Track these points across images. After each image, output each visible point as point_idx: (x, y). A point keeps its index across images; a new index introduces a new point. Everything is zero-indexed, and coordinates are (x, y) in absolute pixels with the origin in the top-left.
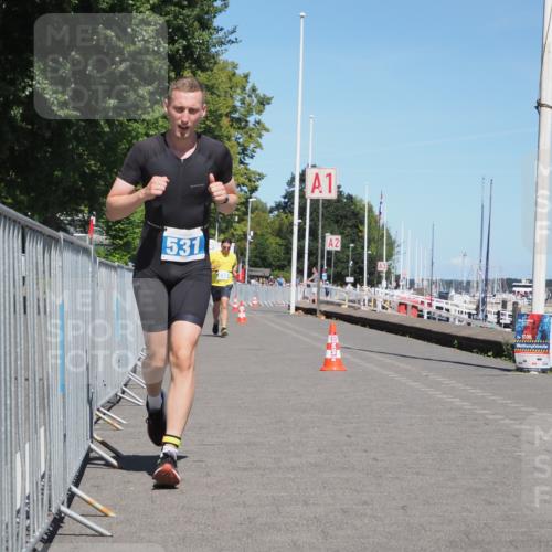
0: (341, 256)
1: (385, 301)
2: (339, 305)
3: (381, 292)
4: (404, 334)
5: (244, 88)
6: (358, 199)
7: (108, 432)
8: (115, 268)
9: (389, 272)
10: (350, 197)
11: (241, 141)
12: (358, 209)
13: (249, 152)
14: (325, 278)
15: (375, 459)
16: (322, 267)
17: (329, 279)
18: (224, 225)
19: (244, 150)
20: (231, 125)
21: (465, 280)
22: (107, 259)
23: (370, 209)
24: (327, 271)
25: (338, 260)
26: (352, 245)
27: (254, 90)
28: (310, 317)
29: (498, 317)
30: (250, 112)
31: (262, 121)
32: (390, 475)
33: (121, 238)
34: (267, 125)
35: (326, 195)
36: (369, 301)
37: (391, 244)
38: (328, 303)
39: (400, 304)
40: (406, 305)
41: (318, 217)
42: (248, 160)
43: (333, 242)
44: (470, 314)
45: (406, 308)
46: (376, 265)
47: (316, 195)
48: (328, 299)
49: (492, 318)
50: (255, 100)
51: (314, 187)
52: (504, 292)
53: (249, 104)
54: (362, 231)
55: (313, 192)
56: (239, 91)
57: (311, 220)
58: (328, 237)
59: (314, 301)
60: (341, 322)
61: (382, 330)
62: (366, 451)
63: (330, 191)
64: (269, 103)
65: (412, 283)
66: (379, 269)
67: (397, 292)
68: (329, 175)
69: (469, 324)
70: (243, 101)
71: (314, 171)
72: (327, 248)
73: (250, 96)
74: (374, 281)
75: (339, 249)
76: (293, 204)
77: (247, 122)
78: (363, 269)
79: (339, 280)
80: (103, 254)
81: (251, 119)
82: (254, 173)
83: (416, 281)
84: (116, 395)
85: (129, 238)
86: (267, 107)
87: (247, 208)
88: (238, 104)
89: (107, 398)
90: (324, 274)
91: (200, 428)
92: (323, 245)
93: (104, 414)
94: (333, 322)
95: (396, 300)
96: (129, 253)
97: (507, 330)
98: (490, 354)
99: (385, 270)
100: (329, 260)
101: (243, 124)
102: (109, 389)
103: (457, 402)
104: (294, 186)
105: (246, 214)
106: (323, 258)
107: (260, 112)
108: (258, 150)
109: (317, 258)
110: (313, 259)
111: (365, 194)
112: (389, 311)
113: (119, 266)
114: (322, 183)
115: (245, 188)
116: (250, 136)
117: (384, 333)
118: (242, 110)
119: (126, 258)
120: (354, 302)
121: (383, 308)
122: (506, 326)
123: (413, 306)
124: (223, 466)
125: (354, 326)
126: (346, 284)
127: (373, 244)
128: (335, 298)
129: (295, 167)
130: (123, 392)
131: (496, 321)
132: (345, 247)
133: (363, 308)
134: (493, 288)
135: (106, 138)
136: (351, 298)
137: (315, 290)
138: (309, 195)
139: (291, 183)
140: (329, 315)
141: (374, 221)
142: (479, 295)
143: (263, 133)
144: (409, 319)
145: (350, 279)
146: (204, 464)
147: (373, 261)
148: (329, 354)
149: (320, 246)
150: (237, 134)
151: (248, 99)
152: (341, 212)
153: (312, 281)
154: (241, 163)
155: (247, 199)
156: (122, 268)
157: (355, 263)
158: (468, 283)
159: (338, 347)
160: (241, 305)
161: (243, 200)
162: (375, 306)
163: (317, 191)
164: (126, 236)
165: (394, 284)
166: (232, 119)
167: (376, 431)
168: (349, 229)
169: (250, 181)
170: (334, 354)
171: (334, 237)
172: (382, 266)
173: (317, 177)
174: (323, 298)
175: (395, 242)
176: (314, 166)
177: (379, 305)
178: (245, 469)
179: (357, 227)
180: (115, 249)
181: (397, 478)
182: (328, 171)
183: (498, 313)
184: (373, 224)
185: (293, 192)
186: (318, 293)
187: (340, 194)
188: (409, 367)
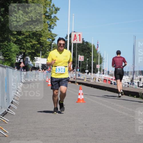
0: (84, 63)
1: (99, 79)
2: (83, 80)
3: (98, 75)
4: (105, 90)
5: (50, 5)
6: (90, 43)
7: (3, 124)
8: (5, 67)
9: (100, 69)
10: (87, 43)
11: (49, 23)
12: (89, 46)
13: (52, 27)
14: (78, 70)
15: (95, 133)
16: (77, 67)
17: (80, 71)
18: (43, 52)
19: (50, 26)
20: (46, 18)
21: (127, 71)
22: (3, 64)
23: (94, 47)
24: (79, 68)
25: (83, 64)
26: (88, 59)
27: (54, 6)
28: (73, 84)
29: (138, 84)
30: (52, 13)
31: (56, 16)
32: (100, 139)
33: (7, 57)
34: (58, 18)
35: (78, 42)
36: (94, 78)
37: (101, 59)
38: (79, 79)
39: (104, 79)
40: (106, 80)
41: (76, 49)
42: (51, 30)
43: (81, 58)
44: (128, 83)
45: (106, 81)
46: (96, 66)
47: (75, 42)
48: (79, 78)
49: (136, 84)
50: (54, 9)
51: (74, 39)
52: (140, 75)
53: (52, 10)
54: (91, 54)
55: (74, 41)
56: (48, 6)
57: (73, 50)
58: (79, 56)
59: (74, 79)
60: (84, 86)
61: (98, 89)
62: (92, 130)
63: (80, 41)
64: (59, 10)
65: (108, 72)
66: (97, 67)
67: (103, 75)
68: (80, 35)
69: (128, 86)
70: (50, 10)
71: (75, 33)
72: (79, 60)
73: (52, 8)
74: (95, 71)
75: (83, 60)
76: (67, 45)
77: (51, 16)
78: (91, 67)
79: (83, 71)
80: (1, 63)
81: (53, 16)
82: (53, 34)
83: (110, 71)
84: (6, 111)
85: (10, 57)
86: (58, 11)
87: (51, 46)
88: (48, 10)
89: (2, 112)
90: (78, 69)
91: (34, 122)
92: (78, 59)
93: (1, 118)
94: (81, 86)
95: (103, 78)
96: (10, 62)
97: (141, 88)
98: (135, 97)
99: (99, 68)
100: (80, 64)
101: (50, 17)
102: (3, 109)
103: (124, 113)
104: (67, 39)
105: (51, 48)
106: (77, 64)
107: (56, 13)
108: (55, 26)
109: (75, 64)
110: (74, 64)
111: (92, 41)
112: (100, 82)
113: (6, 67)
114: (77, 38)
115: (50, 39)
116: (52, 22)
117: (99, 90)
118: (50, 12)
119: (9, 64)
120: (88, 79)
121: (99, 81)
122: (141, 87)
123: (109, 80)
124: (42, 136)
125: (88, 87)
126: (86, 72)
127: (95, 59)
128: (82, 78)
129: (68, 32)
130: (8, 110)
131: (137, 85)
132: (85, 60)
133: (91, 81)
134: (136, 74)
135: (2, 22)
136: (87, 77)
137: (75, 75)
138: (73, 42)
139: (66, 37)
140: (79, 83)
141: (95, 51)
142: (131, 76)
143: (57, 20)
144: (107, 85)
145: (87, 71)
146: (36, 135)
147: (95, 65)
148: (79, 97)
149: (76, 59)
150: (48, 21)
151: (51, 9)
152: (84, 48)
153: (74, 71)
154: (49, 31)
155: (51, 43)
156: (8, 67)
157: (89, 65)
158: (128, 72)
159: (82, 94)
160: (49, 80)
161: (50, 44)
162: (96, 80)
163: (75, 40)
164: (9, 56)
165: (102, 72)
166: (46, 16)
167: (95, 123)
168: (86, 53)
169: (52, 37)
170: (81, 97)
171: (81, 56)
172: (98, 66)
173: (75, 35)
174: (78, 77)
175: (103, 58)
176: (74, 32)
177: (97, 80)
178: (50, 137)
179: (89, 53)
180: (5, 61)
181: (102, 139)
182: (79, 34)
183: (138, 83)
184: (95, 52)
185: (67, 41)
186: (76, 75)
187: (83, 41)
188: (107, 101)
